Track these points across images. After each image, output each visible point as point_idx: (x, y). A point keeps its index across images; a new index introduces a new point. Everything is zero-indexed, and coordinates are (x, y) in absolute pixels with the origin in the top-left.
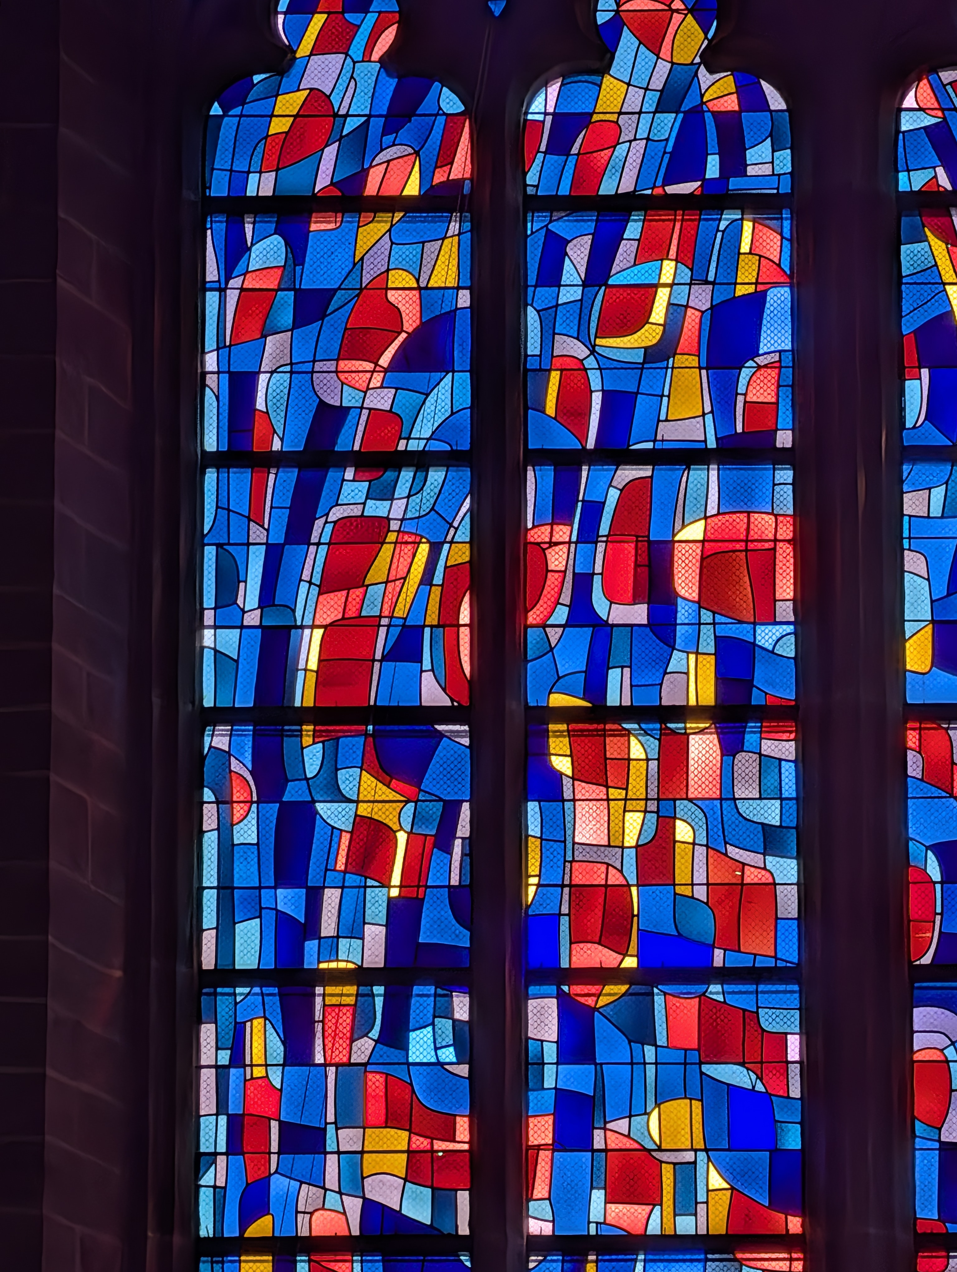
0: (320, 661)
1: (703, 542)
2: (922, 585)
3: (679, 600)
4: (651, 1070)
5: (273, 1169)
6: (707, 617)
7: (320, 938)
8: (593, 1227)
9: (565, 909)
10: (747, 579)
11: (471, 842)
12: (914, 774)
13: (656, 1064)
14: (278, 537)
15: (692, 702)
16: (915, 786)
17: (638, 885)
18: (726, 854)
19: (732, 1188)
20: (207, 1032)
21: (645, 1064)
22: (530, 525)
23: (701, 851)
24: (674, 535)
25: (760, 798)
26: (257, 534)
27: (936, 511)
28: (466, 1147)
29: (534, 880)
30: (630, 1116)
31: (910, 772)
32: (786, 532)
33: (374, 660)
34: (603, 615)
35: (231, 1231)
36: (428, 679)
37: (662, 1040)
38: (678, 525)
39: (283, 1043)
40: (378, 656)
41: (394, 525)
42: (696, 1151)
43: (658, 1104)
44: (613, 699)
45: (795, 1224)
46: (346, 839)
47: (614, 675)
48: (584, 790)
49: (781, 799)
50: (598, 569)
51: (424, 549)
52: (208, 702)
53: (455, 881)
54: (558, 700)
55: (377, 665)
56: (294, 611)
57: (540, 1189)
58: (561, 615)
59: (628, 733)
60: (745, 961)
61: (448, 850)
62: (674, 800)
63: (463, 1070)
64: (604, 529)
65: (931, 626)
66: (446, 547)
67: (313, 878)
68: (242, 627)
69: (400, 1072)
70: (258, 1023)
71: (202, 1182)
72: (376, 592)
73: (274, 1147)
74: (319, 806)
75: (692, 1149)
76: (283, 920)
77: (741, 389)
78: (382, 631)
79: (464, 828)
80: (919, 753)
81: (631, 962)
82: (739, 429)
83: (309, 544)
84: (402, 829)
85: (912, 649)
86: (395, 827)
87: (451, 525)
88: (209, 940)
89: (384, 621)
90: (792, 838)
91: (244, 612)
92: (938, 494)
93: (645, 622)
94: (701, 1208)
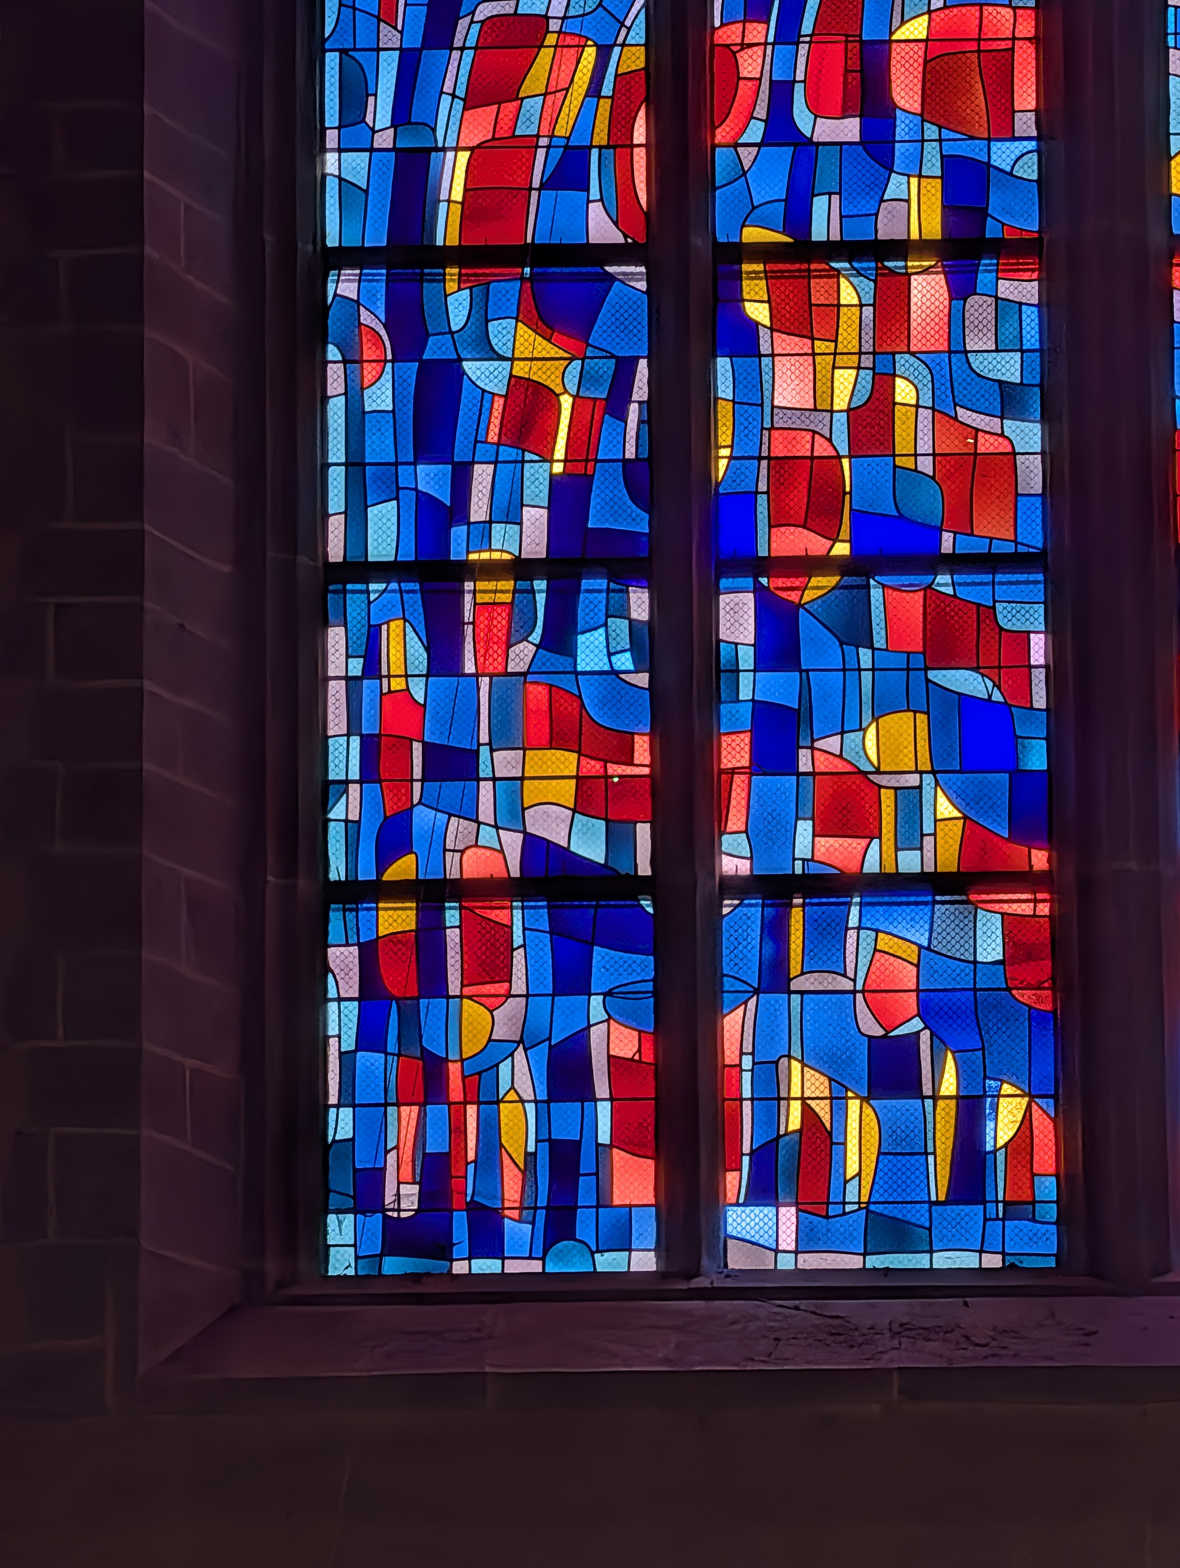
0: (466, 190)
1: (926, 41)
3: (898, 113)
4: (867, 677)
5: (416, 800)
6: (931, 131)
7: (469, 524)
8: (798, 865)
9: (763, 486)
10: (979, 86)
11: (649, 406)
13: (873, 670)
14: (414, 41)
15: (915, 235)
17: (850, 457)
18: (956, 418)
19: (965, 817)
20: (336, 637)
21: (860, 670)
22: (717, 23)
23: (925, 415)
24: (891, 33)
25: (997, 350)
26: (389, 36)
28: (646, 771)
29: (725, 452)
30: (842, 733)
31: (1177, 317)
32: (1027, 28)
33: (531, 189)
34: (806, 131)
35: (367, 872)
36: (596, 211)
37: (879, 641)
38: (896, 22)
39: (427, 649)
40: (536, 183)
41: (554, 25)
42: (921, 773)
43: (875, 718)
44: (818, 233)
45: (1040, 859)
46: (499, 404)
47: (820, 204)
48: (785, 343)
49: (1022, 351)
50: (800, 76)
51: (590, 54)
52: (332, 241)
53: (630, 453)
54: (752, 235)
55: (534, 195)
56: (434, 130)
57: (736, 820)
58: (755, 132)
59: (838, 273)
60: (978, 546)
61: (623, 417)
62: (894, 354)
63: (642, 679)
64: (807, 27)
66: (617, 50)
67: (460, 454)
68: (372, 150)
69: (566, 683)
70: (396, 626)
71: (331, 816)
72: (532, 107)
73: (417, 773)
74: (466, 365)
75: (916, 771)
76: (425, 502)
78: (541, 153)
79: (641, 390)
81: (842, 549)
83: (452, 49)
84: (566, 391)
85: (1178, 168)
86: (558, 390)
87: (622, 24)
88: (336, 527)
89: (544, 141)
90: (1035, 398)
91: (374, 131)
93: (858, 140)
94: (928, 842)
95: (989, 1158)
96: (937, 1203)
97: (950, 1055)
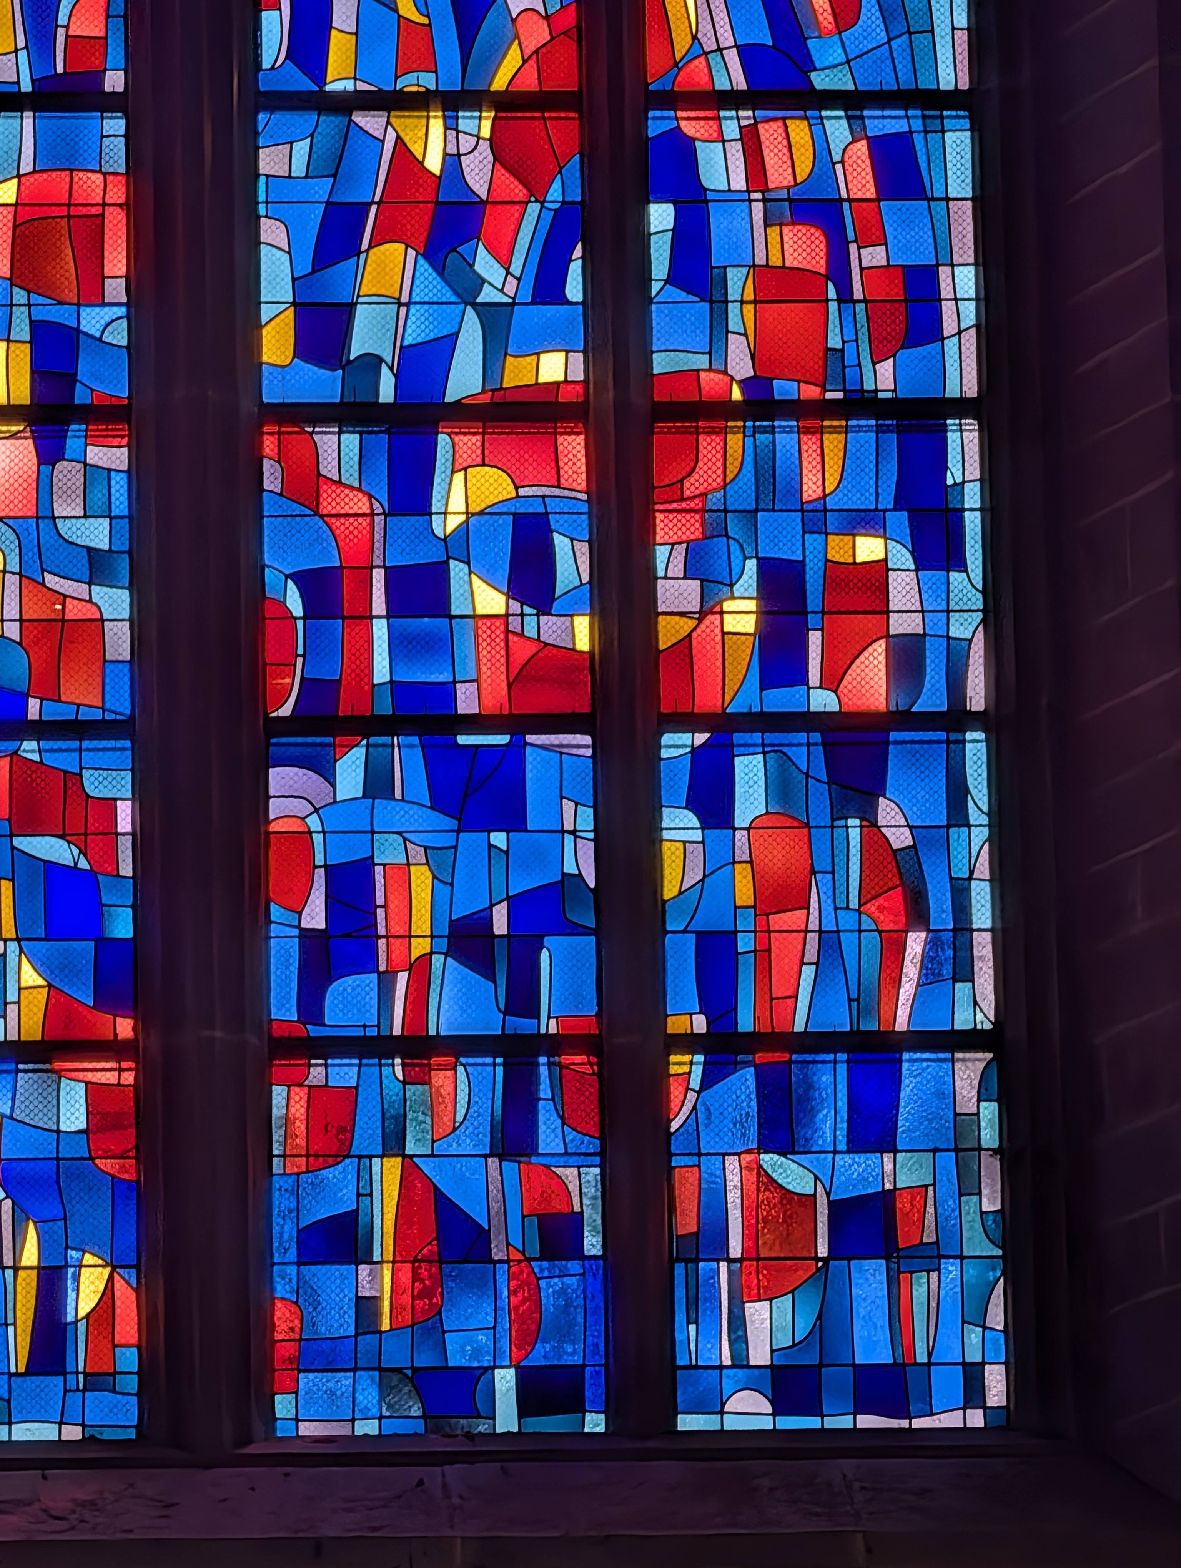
1: (16, 205)
2: (283, 259)
6: (20, 296)
10: (69, 251)
12: (271, 488)
15: (3, 400)
16: (272, 503)
18: (43, 584)
19: (50, 985)
23: (13, 581)
25: (85, 516)
27: (299, 170)
31: (266, 485)
32: (117, 194)
42: (6, 940)
45: (125, 1028)
49: (111, 518)
60: (65, 713)
65: (292, 309)
77: (62, 19)
80: (279, 462)
82: (60, 69)
85: (269, 337)
90: (124, 564)
92: (302, 148)
94: (12, 1010)
95: (70, 1329)
96: (17, 1374)
97: (31, 1225)
